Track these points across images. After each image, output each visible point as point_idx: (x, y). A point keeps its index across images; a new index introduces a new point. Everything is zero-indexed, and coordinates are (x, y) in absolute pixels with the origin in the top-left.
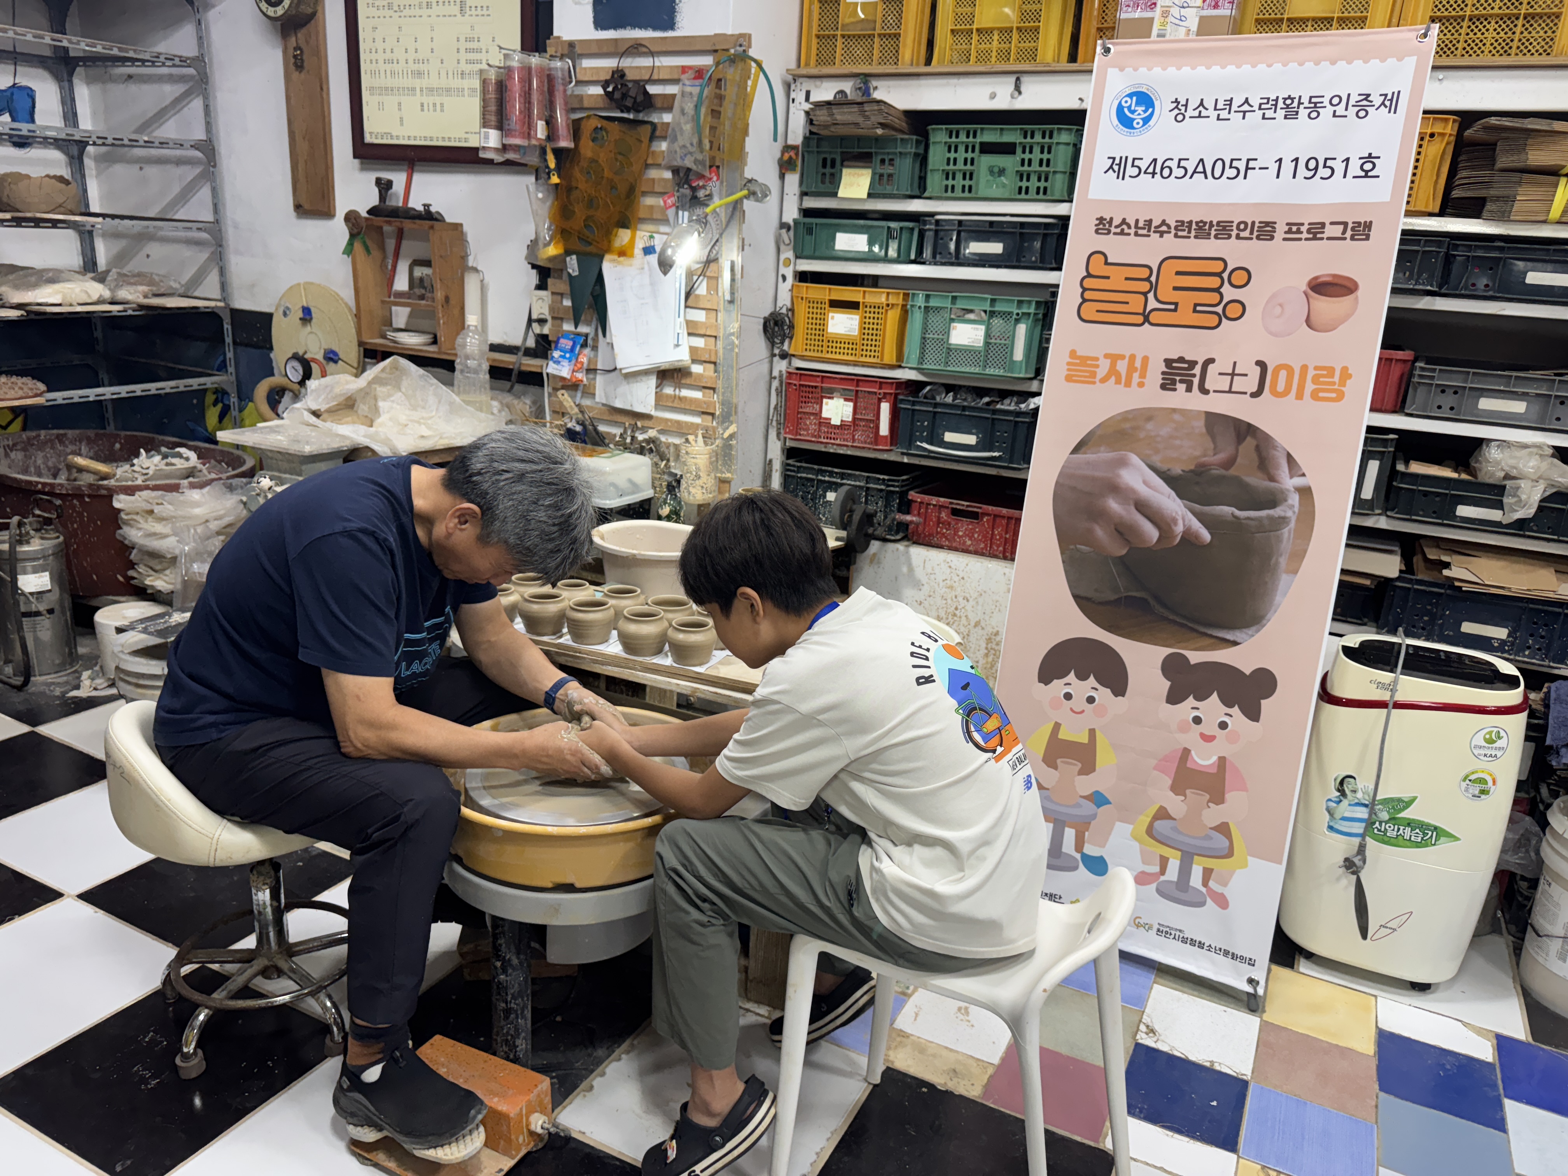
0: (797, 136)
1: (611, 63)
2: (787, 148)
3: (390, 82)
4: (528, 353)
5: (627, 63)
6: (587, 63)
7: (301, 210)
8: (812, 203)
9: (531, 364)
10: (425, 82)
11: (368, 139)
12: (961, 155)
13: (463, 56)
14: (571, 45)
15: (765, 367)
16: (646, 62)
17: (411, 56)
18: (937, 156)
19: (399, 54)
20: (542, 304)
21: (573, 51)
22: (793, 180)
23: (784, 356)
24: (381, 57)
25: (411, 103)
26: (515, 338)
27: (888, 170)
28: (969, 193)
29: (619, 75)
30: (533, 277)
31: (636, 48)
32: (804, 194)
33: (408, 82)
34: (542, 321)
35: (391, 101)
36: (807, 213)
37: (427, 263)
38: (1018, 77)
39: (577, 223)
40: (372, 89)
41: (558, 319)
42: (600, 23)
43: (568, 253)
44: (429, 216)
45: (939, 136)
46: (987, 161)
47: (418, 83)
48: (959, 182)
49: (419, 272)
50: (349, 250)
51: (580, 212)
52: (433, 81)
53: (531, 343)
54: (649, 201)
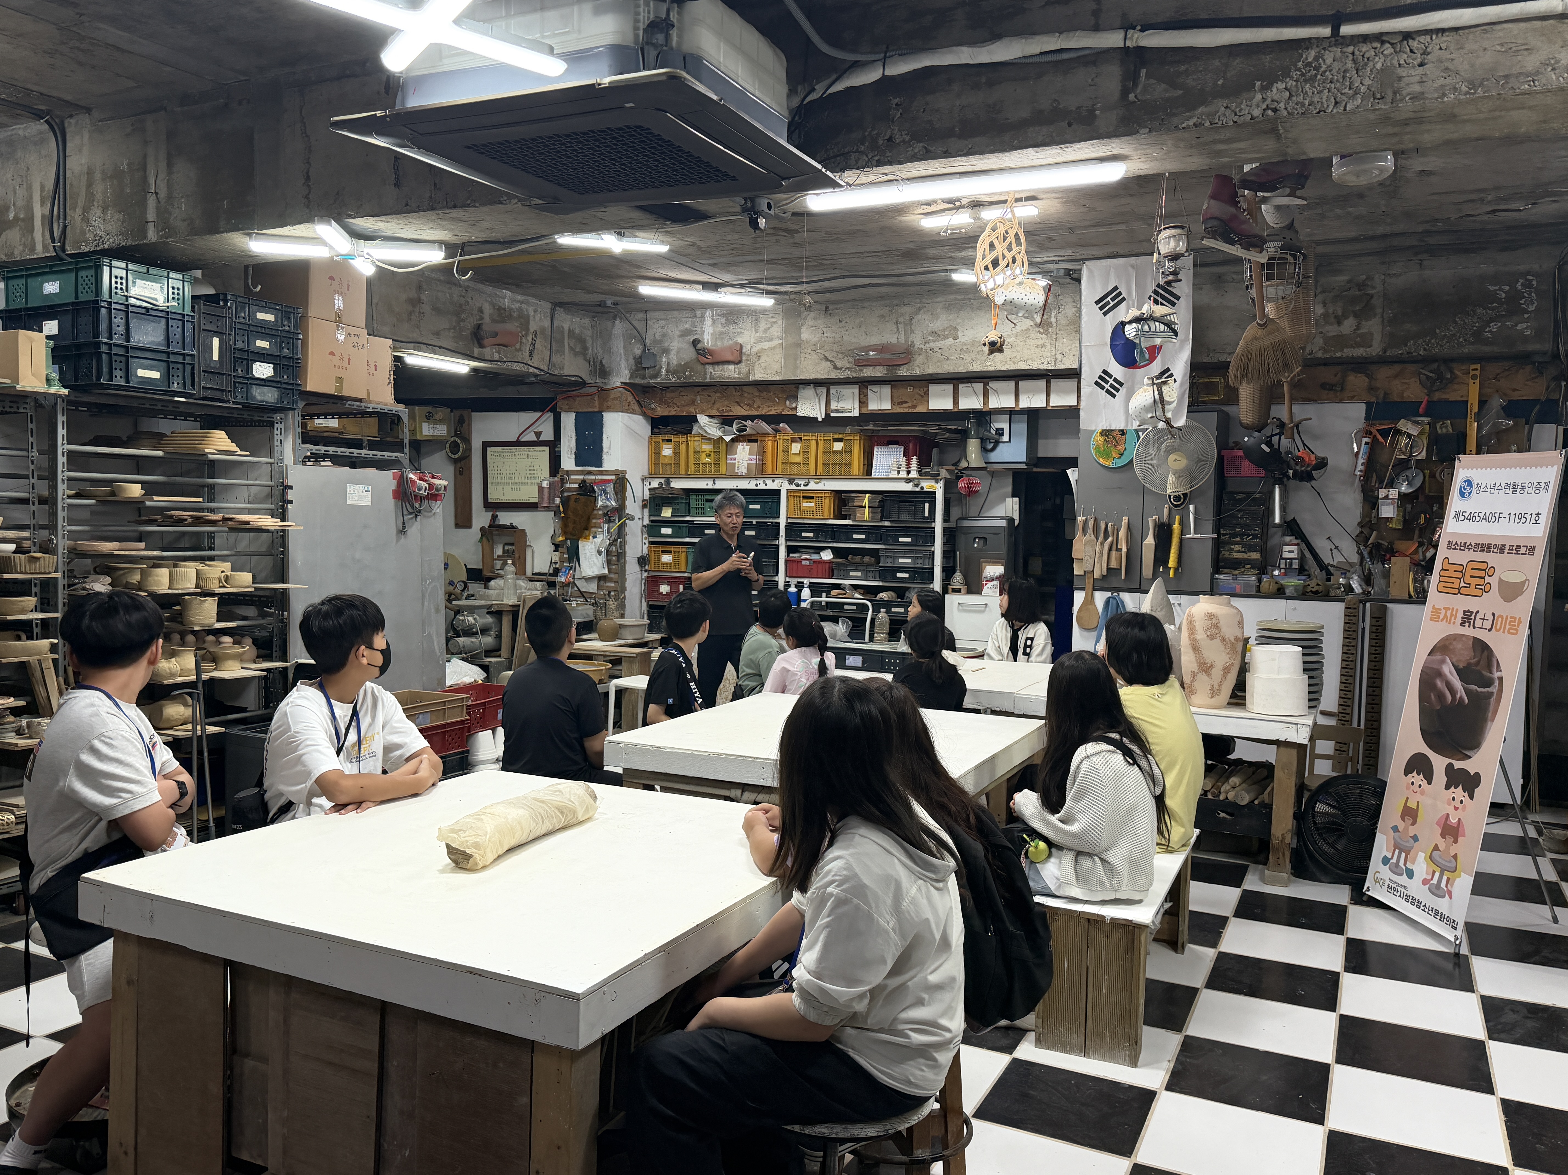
0: (647, 497)
1: (581, 477)
2: (644, 500)
3: (499, 481)
4: (550, 575)
5: (587, 477)
6: (573, 477)
7: (457, 526)
8: (653, 518)
9: (552, 578)
10: (513, 481)
11: (490, 501)
12: (700, 502)
13: (528, 472)
14: (567, 471)
15: (640, 576)
16: (593, 477)
17: (508, 472)
18: (693, 504)
19: (503, 471)
20: (556, 557)
21: (568, 473)
22: (646, 511)
23: (646, 571)
24: (496, 472)
25: (507, 488)
26: (545, 570)
27: (678, 507)
28: (704, 514)
29: (584, 481)
30: (553, 547)
31: (590, 473)
32: (650, 515)
33: (507, 481)
34: (555, 563)
35: (499, 488)
36: (652, 521)
37: (512, 544)
38: (714, 479)
39: (570, 529)
40: (492, 483)
41: (562, 561)
42: (577, 465)
43: (567, 539)
44: (512, 527)
45: (693, 497)
46: (708, 504)
47: (510, 481)
48: (700, 511)
49: (507, 548)
50: (481, 540)
51: (571, 525)
52: (517, 481)
53: (551, 571)
54: (594, 521)
